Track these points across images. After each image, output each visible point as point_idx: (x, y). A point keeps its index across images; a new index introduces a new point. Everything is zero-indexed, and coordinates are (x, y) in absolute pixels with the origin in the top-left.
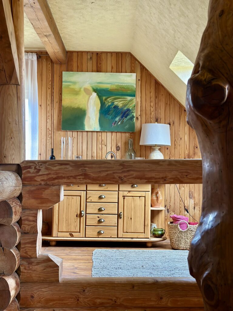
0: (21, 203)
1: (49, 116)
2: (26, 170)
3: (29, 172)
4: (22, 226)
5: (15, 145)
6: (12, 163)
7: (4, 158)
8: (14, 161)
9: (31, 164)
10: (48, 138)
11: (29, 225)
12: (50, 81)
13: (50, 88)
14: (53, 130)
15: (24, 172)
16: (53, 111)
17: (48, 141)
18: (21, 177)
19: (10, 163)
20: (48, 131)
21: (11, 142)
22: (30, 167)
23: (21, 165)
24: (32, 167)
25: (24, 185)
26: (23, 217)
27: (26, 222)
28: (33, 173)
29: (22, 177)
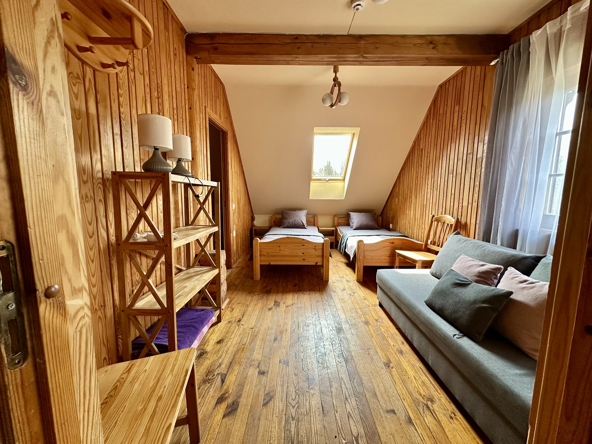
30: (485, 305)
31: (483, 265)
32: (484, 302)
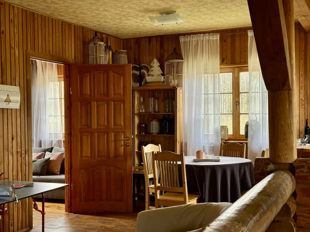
0: (295, 200)
1: (302, 87)
2: (299, 170)
3: (302, 172)
4: (297, 221)
5: (287, 146)
6: (285, 162)
7: (278, 157)
8: (287, 161)
9: (304, 164)
10: (302, 109)
11: (304, 221)
12: (303, 51)
13: (303, 58)
14: (306, 101)
15: (297, 171)
16: (306, 81)
17: (301, 112)
18: (294, 175)
19: (283, 162)
20: (301, 102)
21: (284, 143)
22: (303, 167)
23: (294, 164)
24: (305, 167)
25: (297, 183)
26: (298, 212)
27: (301, 218)
28: (307, 172)
29: (296, 176)
30: (44, 164)
31: (37, 154)
32: (43, 163)
